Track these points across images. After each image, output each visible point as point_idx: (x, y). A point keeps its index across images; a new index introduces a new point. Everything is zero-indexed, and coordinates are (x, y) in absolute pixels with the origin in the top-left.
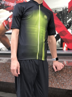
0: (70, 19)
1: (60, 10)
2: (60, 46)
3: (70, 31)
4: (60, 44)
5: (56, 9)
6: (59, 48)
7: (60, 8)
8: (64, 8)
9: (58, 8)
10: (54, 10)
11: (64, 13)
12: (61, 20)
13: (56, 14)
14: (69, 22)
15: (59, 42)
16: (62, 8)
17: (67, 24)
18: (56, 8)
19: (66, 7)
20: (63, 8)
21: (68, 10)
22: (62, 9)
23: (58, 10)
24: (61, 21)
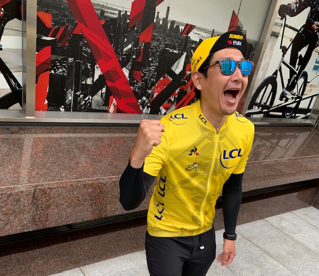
0: (130, 46)
1: (114, 14)
2: (103, 103)
3: (126, 72)
4: (104, 98)
5: (103, 6)
6: (101, 109)
7: (114, 10)
8: (122, 13)
9: (109, 6)
10: (98, 7)
11: (120, 25)
12: (111, 42)
13: (103, 22)
14: (126, 51)
15: (102, 94)
16: (116, 10)
17: (122, 55)
18: (105, 5)
19: (126, 12)
20: (120, 12)
21: (128, 21)
22: (118, 12)
23: (107, 12)
24: (112, 45)
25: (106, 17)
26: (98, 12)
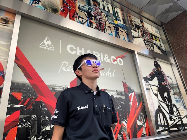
1: (60, 89)
5: (53, 86)
7: (60, 87)
9: (56, 85)
10: (51, 87)
13: (54, 93)
16: (62, 87)
19: (67, 87)
20: (64, 88)
23: (56, 88)
25: (56, 91)
26: (51, 89)
